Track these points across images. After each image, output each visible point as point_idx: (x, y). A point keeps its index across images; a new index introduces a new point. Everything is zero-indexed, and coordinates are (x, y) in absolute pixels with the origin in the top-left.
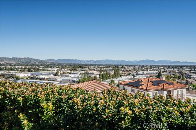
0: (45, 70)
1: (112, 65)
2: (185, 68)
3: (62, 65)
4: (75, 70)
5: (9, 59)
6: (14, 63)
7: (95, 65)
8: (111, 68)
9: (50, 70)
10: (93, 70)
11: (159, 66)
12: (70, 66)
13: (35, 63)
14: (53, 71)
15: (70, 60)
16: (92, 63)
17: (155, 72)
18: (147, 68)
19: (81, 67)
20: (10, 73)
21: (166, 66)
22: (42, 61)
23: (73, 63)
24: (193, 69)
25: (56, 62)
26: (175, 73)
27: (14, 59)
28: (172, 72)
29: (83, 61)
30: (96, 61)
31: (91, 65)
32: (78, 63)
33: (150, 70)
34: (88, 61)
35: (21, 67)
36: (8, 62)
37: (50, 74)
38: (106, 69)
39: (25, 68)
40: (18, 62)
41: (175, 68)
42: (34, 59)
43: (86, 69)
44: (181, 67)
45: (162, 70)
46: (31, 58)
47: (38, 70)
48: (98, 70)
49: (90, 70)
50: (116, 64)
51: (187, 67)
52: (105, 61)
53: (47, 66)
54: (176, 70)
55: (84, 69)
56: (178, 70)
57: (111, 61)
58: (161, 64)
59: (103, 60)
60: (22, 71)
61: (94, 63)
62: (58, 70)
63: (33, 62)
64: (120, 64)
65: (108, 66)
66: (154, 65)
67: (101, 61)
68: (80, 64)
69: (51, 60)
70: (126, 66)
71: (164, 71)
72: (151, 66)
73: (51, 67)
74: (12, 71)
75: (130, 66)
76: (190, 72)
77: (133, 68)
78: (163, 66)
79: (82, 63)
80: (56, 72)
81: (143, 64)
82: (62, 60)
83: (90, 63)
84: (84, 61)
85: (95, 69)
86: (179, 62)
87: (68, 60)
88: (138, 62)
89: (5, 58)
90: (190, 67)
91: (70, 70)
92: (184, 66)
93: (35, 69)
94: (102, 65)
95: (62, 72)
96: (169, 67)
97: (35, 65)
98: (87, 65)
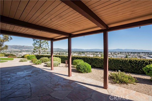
1: (99, 52)
2: (141, 53)
4: (80, 54)
7: (90, 52)
8: (98, 53)
10: (89, 54)
11: (125, 52)
12: (77, 52)
16: (88, 51)
17: (123, 55)
18: (119, 54)
19: (83, 52)
21: (130, 52)
22: (64, 50)
23: (79, 51)
24: (147, 54)
26: (136, 56)
28: (134, 56)
30: (90, 50)
31: (88, 52)
32: (81, 50)
33: (120, 54)
34: (86, 50)
35: (55, 52)
38: (96, 54)
39: (57, 53)
41: (135, 53)
43: (86, 54)
44: (139, 53)
48: (92, 54)
49: (88, 54)
51: (142, 53)
52: (95, 49)
55: (84, 54)
56: (137, 55)
57: (98, 49)
58: (126, 51)
63: (60, 50)
65: (97, 52)
66: (122, 51)
67: (93, 49)
71: (129, 55)
72: (121, 52)
76: (144, 56)
77: (110, 53)
78: (127, 52)
81: (116, 51)
82: (73, 49)
84: (84, 50)
85: (90, 54)
86: (137, 50)
87: (76, 49)
88: (113, 50)
90: (145, 53)
91: (78, 54)
93: (61, 53)
94: (93, 52)
96: (131, 53)
97: (61, 52)
98: (86, 52)
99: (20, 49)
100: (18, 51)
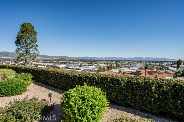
0: (73, 63)
1: (114, 61)
2: (164, 62)
3: (84, 60)
4: (91, 63)
5: (54, 57)
6: (57, 59)
7: (103, 61)
8: (114, 63)
9: (76, 64)
10: (102, 63)
11: (146, 61)
12: (88, 61)
13: (68, 59)
14: (78, 64)
15: (88, 57)
16: (101, 59)
17: (143, 65)
18: (138, 63)
19: (94, 61)
20: (55, 65)
21: (151, 61)
22: (72, 58)
23: (90, 59)
24: (170, 64)
25: (79, 58)
26: (157, 66)
27: (57, 57)
28: (155, 65)
29: (96, 58)
30: (104, 58)
31: (101, 61)
32: (92, 59)
33: (140, 64)
35: (60, 61)
36: (53, 59)
37: (77, 66)
38: (111, 63)
39: (63, 62)
40: (59, 59)
41: (157, 62)
42: (67, 57)
43: (98, 63)
44: (161, 62)
45: (148, 64)
46: (65, 56)
47: (70, 63)
48: (106, 64)
49: (101, 63)
50: (117, 60)
51: (165, 62)
52: (110, 58)
53: (75, 61)
54: (158, 64)
55: (96, 63)
56: (159, 64)
57: (114, 58)
58: (147, 60)
59: (108, 57)
60: (61, 64)
61: (103, 59)
62: (81, 63)
63: (67, 58)
64: (119, 60)
65: (112, 61)
66: (142, 60)
67: (107, 58)
68: (94, 60)
69: (77, 57)
70: (123, 61)
71: (150, 65)
72: (140, 61)
73: (77, 62)
74: (56, 64)
75: (126, 61)
76: (167, 65)
77: (128, 62)
78: (148, 61)
79: (95, 59)
80: (80, 64)
81: (135, 60)
82: (83, 57)
83: (100, 59)
85: (104, 63)
86: (160, 59)
87: (87, 57)
88: (131, 58)
89: (52, 56)
90: (168, 62)
91: (88, 64)
92: (163, 61)
93: (68, 62)
94: (108, 60)
95: (83, 64)
96: (153, 62)
97: (68, 60)
98: (99, 60)
99: (13, 57)
100: (11, 60)
